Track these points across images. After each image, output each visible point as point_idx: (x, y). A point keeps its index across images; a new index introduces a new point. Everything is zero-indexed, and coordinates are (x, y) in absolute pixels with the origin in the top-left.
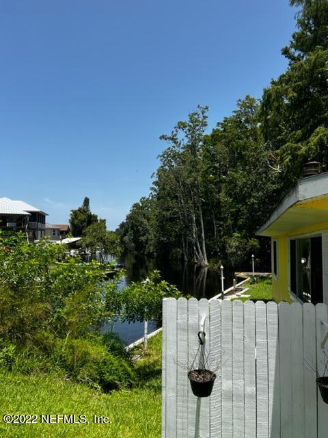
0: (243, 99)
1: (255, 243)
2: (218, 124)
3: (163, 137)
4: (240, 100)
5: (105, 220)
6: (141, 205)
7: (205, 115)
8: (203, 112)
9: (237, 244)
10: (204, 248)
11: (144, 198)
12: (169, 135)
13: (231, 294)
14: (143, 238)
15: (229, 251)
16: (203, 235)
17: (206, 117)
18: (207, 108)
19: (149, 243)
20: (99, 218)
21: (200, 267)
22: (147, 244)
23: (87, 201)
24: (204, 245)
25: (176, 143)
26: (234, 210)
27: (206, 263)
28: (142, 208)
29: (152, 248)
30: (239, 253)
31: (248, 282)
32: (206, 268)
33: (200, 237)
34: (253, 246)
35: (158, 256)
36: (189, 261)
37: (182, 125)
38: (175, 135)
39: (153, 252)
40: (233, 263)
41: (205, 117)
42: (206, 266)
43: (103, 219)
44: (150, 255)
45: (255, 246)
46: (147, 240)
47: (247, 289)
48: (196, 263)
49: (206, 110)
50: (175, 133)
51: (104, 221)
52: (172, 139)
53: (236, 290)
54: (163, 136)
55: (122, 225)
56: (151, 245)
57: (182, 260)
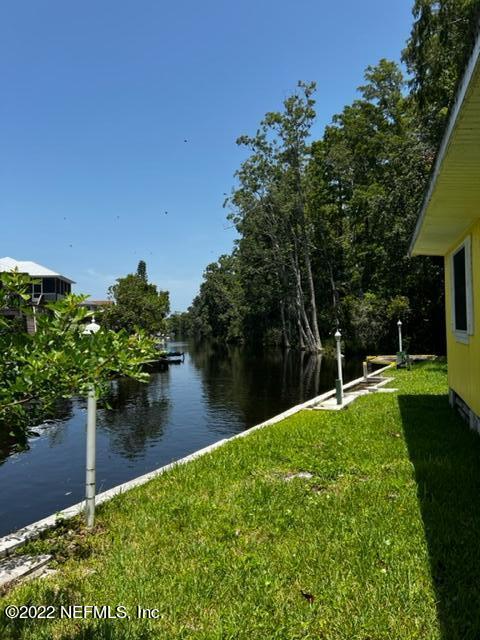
0: (375, 64)
1: (402, 304)
2: (335, 118)
3: (242, 141)
4: (369, 69)
5: (167, 293)
6: (219, 266)
7: (311, 98)
8: (307, 94)
9: (371, 309)
10: (315, 323)
11: (224, 257)
12: (253, 136)
13: (359, 389)
14: (222, 317)
15: (357, 321)
16: (313, 301)
17: (314, 102)
18: (313, 86)
19: (233, 322)
20: (158, 290)
21: (310, 354)
22: (229, 325)
23: (142, 267)
24: (315, 319)
25: (265, 149)
26: (364, 253)
27: (320, 348)
28: (222, 270)
29: (236, 330)
30: (374, 323)
31: (392, 369)
32: (320, 356)
33: (307, 305)
34: (399, 309)
35: (248, 343)
36: (293, 347)
37: (273, 119)
38: (263, 137)
39: (238, 337)
40: (364, 342)
41: (311, 103)
42: (320, 352)
43: (164, 291)
44: (234, 341)
45: (403, 308)
46: (229, 319)
47: (389, 380)
48: (304, 349)
49: (312, 90)
50: (262, 133)
51: (166, 295)
52: (258, 144)
53: (369, 382)
54: (242, 138)
55: (197, 302)
56: (235, 326)
57: (283, 346)
